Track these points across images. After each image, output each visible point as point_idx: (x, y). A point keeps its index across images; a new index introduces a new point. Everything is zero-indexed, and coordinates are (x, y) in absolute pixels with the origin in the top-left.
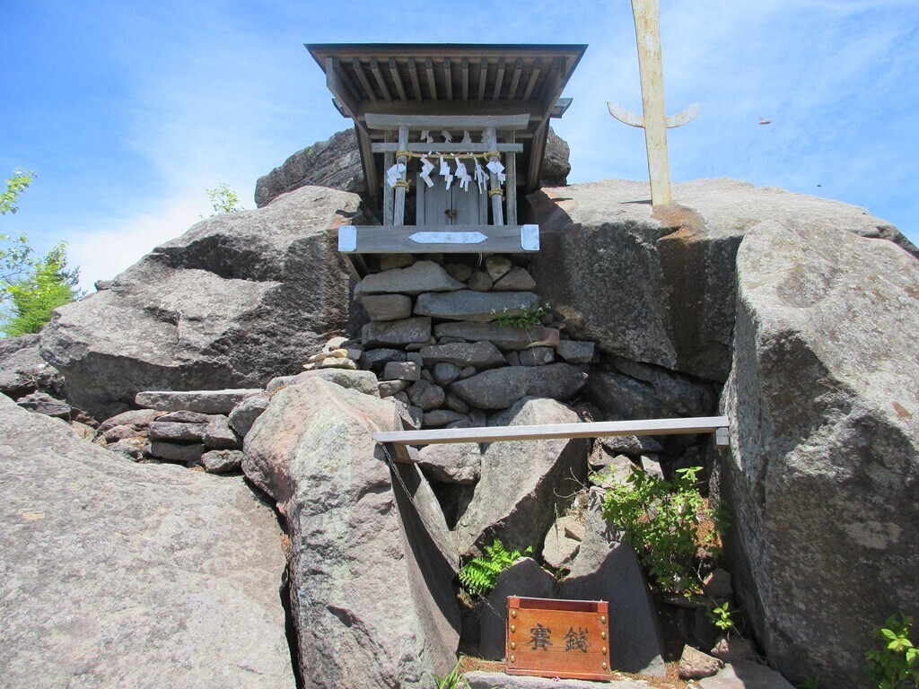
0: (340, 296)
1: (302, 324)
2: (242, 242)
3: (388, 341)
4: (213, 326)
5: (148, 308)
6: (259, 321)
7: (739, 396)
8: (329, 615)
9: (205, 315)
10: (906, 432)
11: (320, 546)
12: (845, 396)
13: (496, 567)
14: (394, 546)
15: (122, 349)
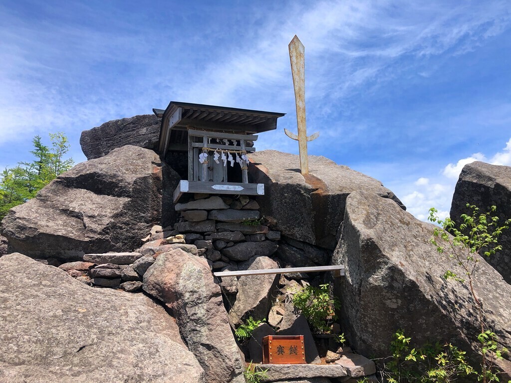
0: (158, 206)
1: (140, 219)
2: (108, 177)
3: (196, 230)
4: (101, 220)
5: (63, 210)
6: (122, 217)
7: (348, 258)
8: (201, 347)
9: (96, 215)
10: (403, 271)
11: (196, 319)
12: (386, 259)
13: (251, 328)
14: (225, 318)
15: (57, 232)
